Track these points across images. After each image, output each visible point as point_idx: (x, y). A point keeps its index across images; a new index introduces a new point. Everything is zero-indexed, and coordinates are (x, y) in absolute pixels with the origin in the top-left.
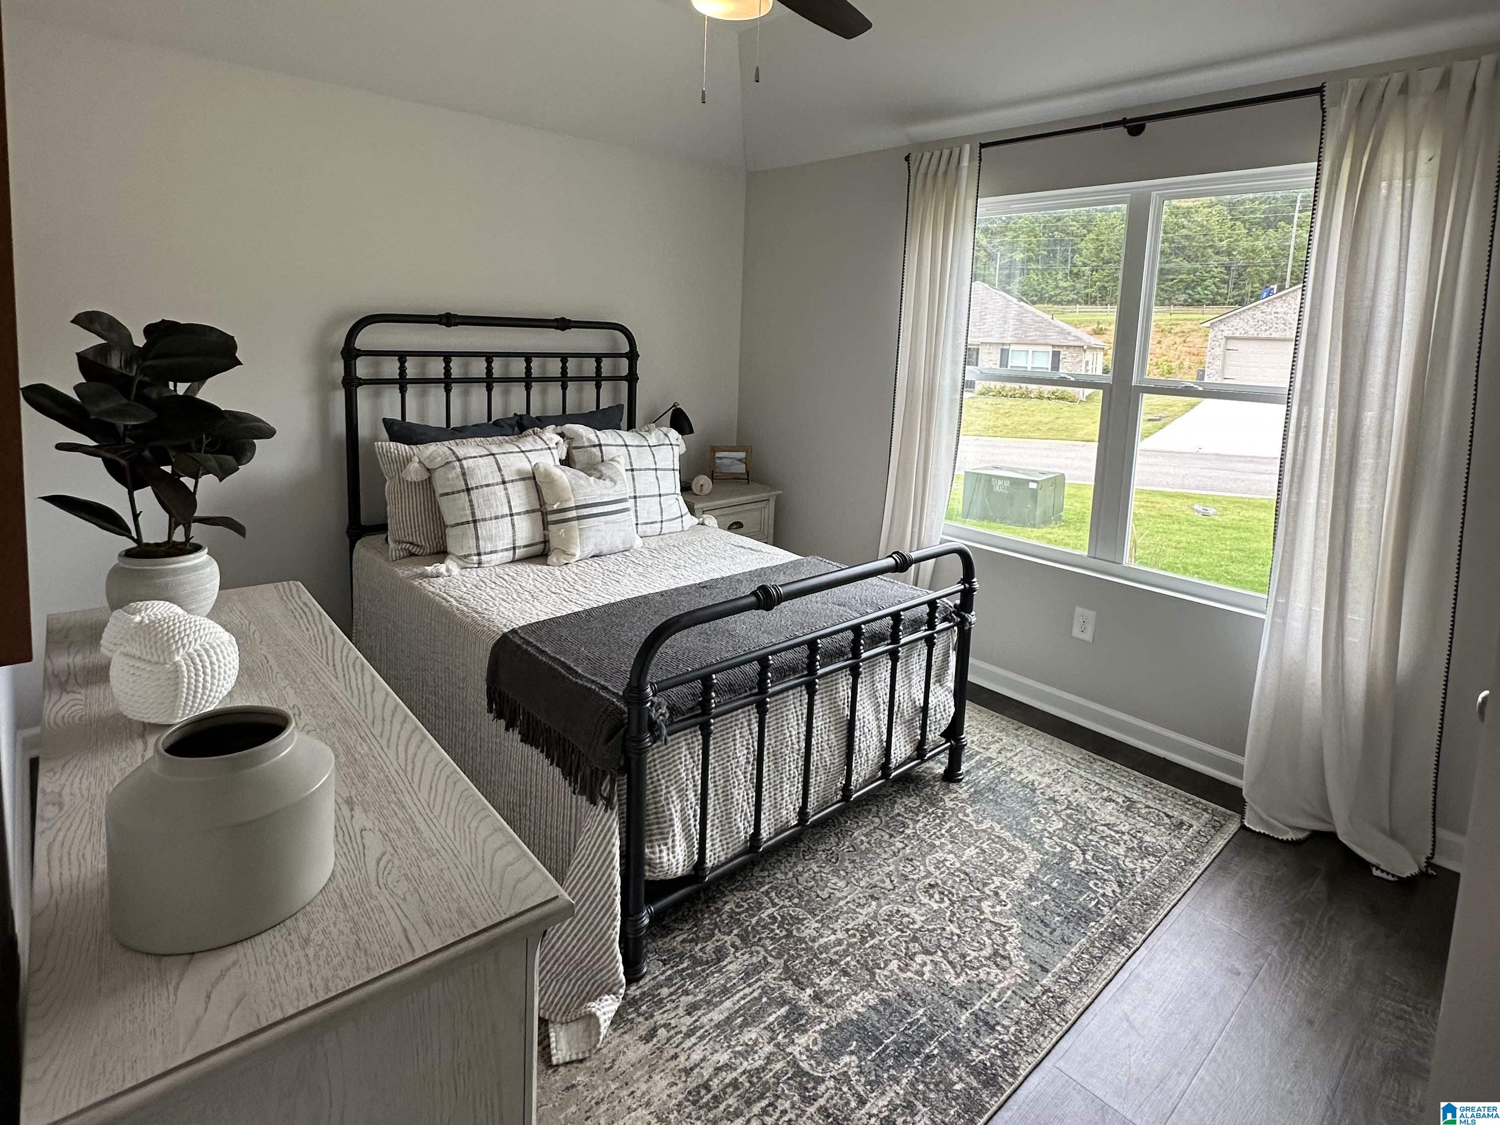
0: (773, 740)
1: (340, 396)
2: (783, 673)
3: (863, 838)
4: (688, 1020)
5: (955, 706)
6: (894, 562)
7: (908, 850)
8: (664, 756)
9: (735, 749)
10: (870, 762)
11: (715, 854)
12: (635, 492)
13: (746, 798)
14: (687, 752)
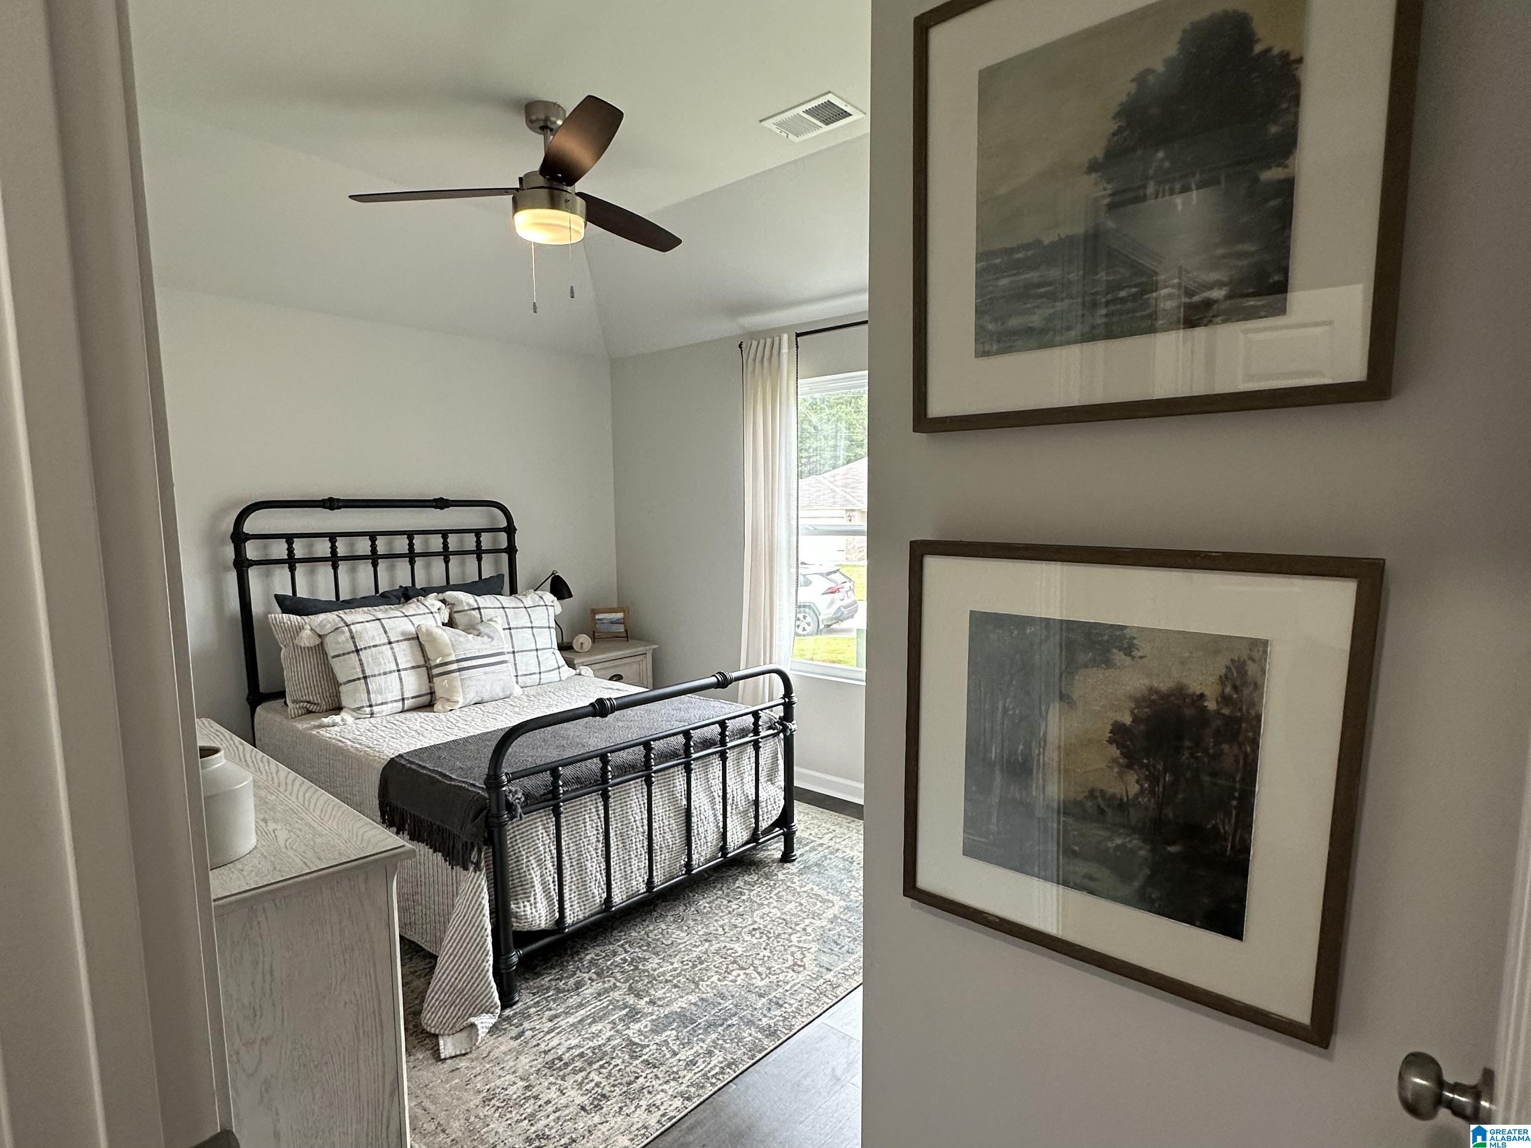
0: (620, 824)
1: (232, 577)
2: (624, 769)
3: (707, 905)
4: (550, 1024)
5: (785, 798)
6: (716, 680)
7: (741, 909)
8: (523, 833)
9: (586, 830)
10: (709, 844)
11: (574, 913)
12: (513, 647)
13: (598, 869)
14: (543, 831)
